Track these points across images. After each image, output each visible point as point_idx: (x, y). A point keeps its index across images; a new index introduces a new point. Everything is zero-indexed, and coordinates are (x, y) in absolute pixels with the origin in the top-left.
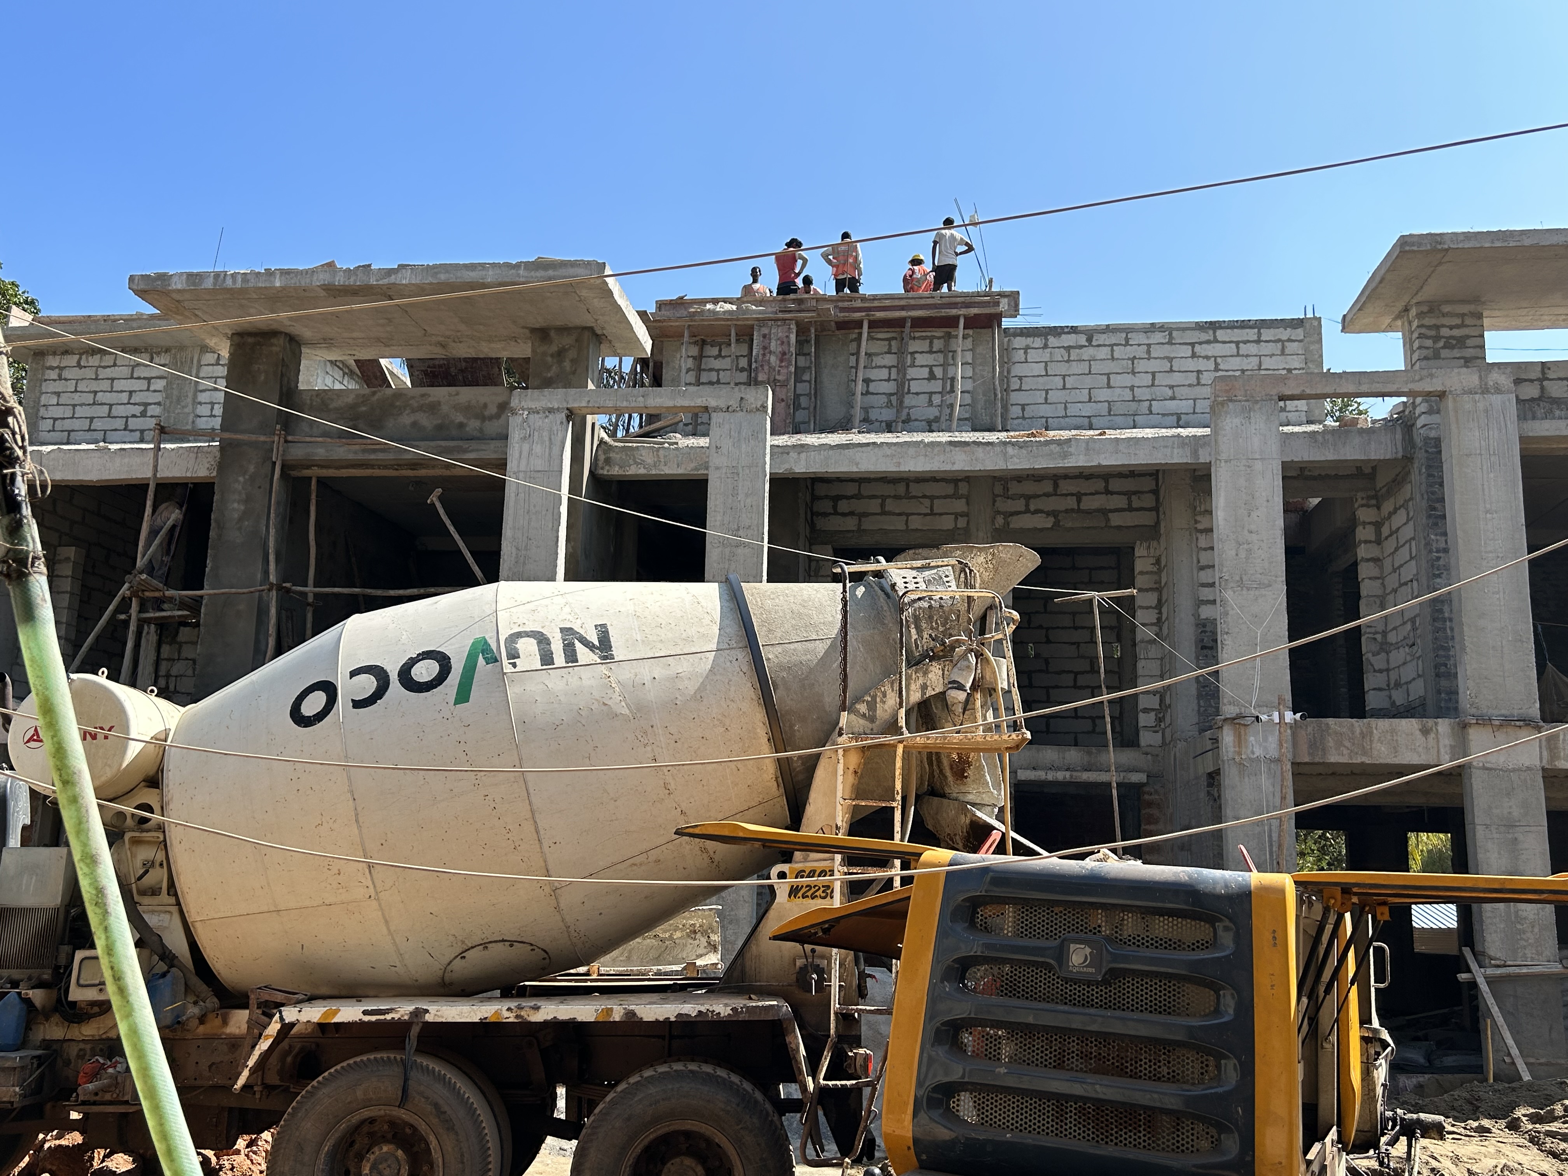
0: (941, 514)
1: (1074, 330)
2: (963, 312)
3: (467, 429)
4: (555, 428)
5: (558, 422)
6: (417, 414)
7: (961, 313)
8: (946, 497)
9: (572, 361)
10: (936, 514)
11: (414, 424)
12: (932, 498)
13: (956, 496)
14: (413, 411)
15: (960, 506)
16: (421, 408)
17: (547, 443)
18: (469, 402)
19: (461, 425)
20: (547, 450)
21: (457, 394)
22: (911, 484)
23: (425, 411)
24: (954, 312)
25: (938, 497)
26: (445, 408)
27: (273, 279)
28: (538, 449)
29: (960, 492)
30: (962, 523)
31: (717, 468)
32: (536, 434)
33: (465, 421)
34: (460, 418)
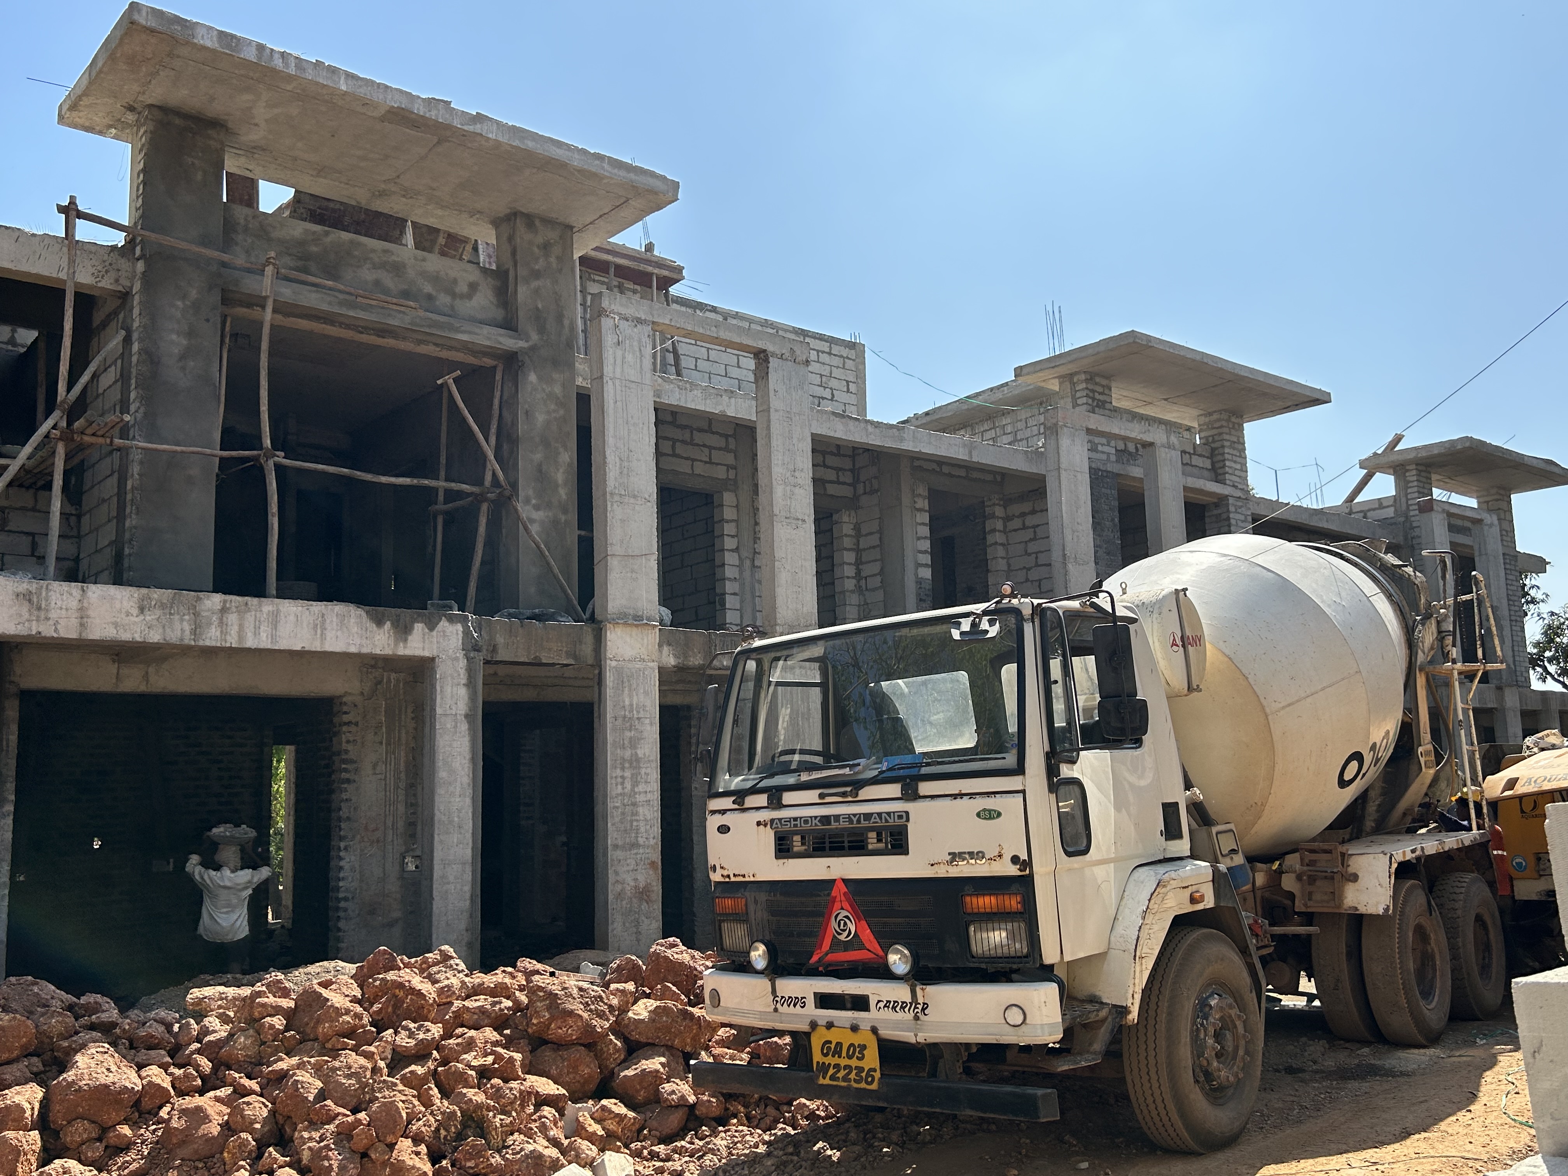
0: (717, 464)
1: (714, 309)
2: (656, 271)
3: (437, 303)
4: (644, 340)
5: (646, 335)
6: (379, 271)
7: (655, 271)
8: (720, 449)
9: (558, 258)
10: (714, 463)
11: (377, 283)
12: (711, 448)
13: (726, 449)
14: (375, 267)
15: (730, 459)
16: (383, 266)
17: (638, 353)
18: (438, 272)
19: (430, 297)
20: (638, 361)
21: (424, 260)
22: (694, 432)
23: (387, 271)
24: (650, 269)
25: (715, 448)
26: (411, 273)
27: (336, 78)
28: (629, 357)
29: (730, 447)
30: (732, 474)
31: (776, 411)
32: (627, 342)
33: (434, 293)
34: (428, 288)
